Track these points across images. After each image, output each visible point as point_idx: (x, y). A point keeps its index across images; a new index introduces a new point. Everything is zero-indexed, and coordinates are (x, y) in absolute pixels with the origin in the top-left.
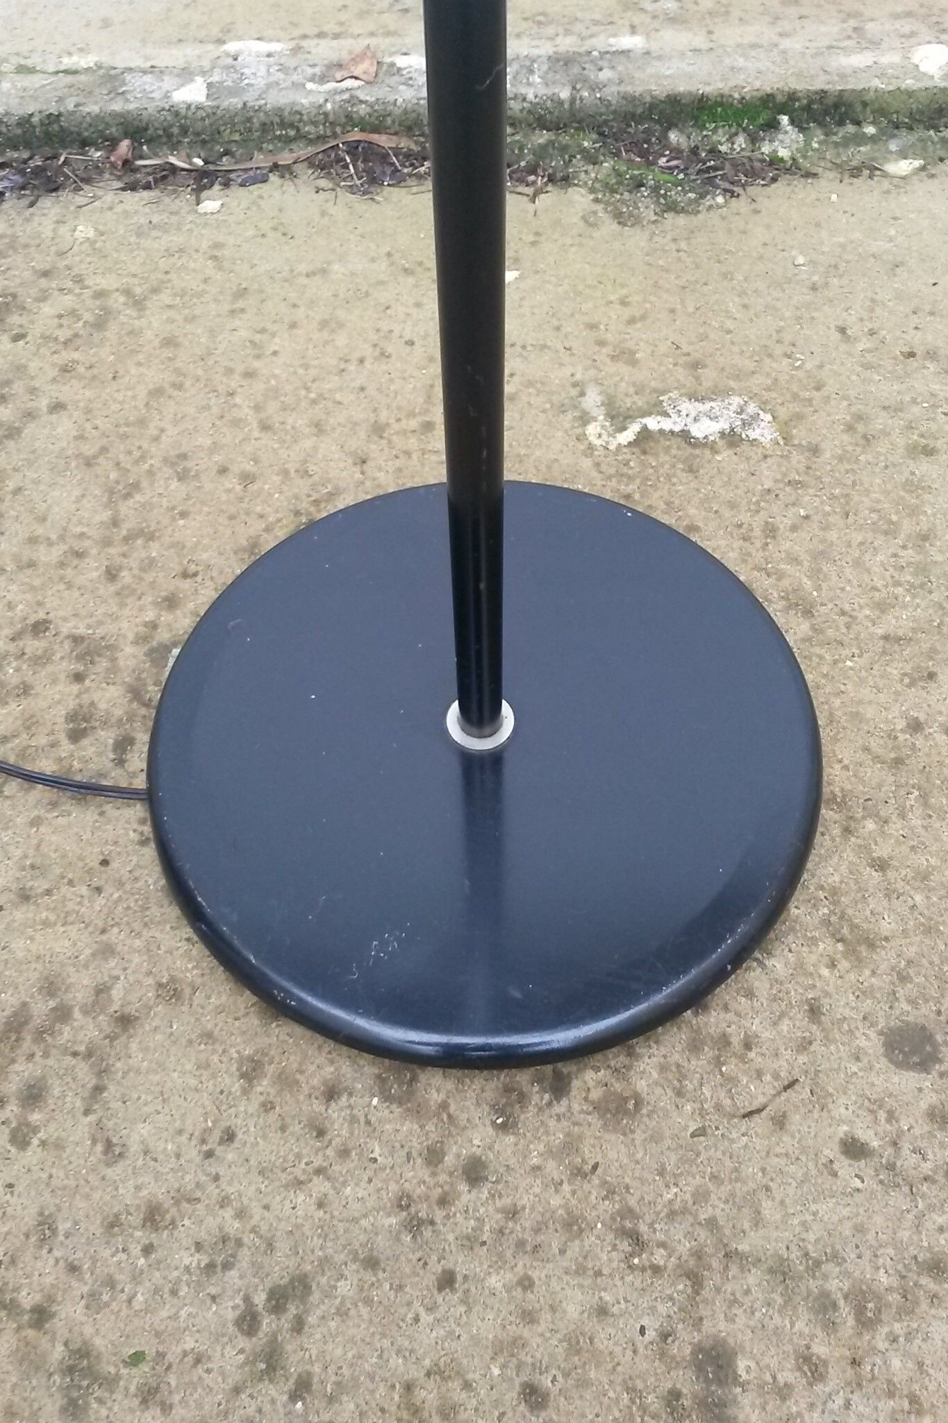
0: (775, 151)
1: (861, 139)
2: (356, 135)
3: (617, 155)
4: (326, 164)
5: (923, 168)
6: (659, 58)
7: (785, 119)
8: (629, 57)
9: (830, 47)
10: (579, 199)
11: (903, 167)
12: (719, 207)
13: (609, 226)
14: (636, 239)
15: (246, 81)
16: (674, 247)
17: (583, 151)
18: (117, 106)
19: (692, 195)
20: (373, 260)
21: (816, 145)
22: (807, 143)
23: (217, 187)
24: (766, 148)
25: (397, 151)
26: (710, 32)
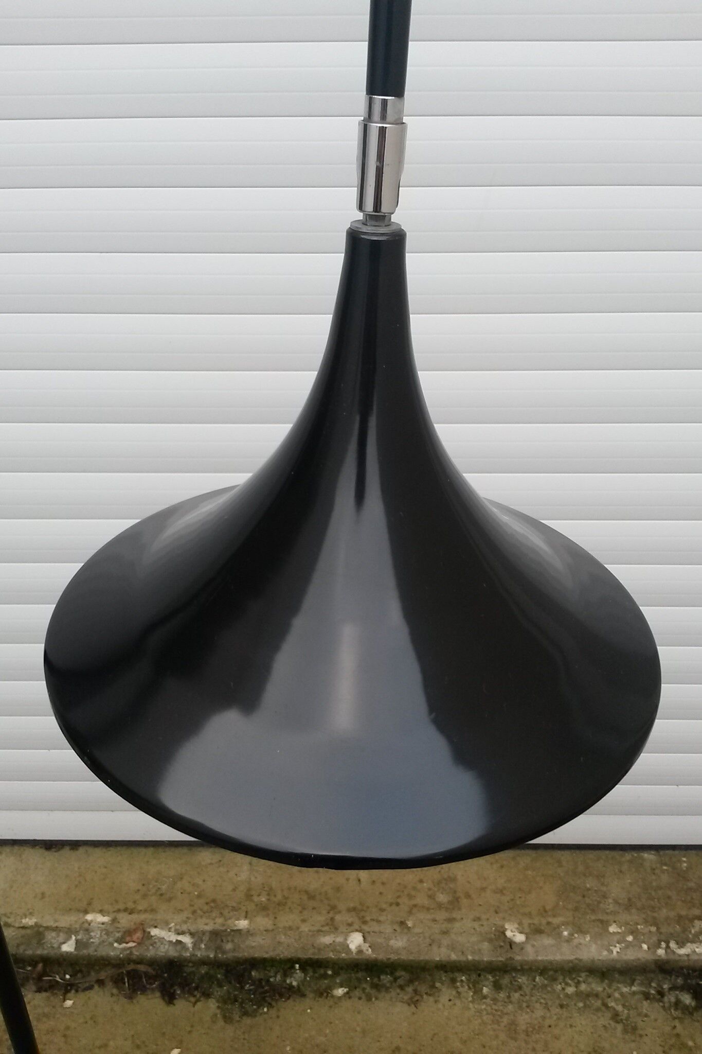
0: (291, 983)
1: (325, 976)
2: (131, 967)
3: (230, 983)
4: (117, 981)
5: (347, 993)
6: (252, 935)
7: (297, 966)
8: (240, 934)
9: (319, 931)
10: (212, 1005)
11: (340, 992)
12: (265, 1013)
13: (221, 1023)
14: (230, 1031)
15: (92, 940)
16: (242, 1037)
17: (218, 980)
18: (39, 952)
19: (255, 1007)
20: (126, 1040)
21: (308, 979)
22: (305, 978)
23: (73, 991)
24: (288, 981)
25: (146, 974)
26: (276, 918)
